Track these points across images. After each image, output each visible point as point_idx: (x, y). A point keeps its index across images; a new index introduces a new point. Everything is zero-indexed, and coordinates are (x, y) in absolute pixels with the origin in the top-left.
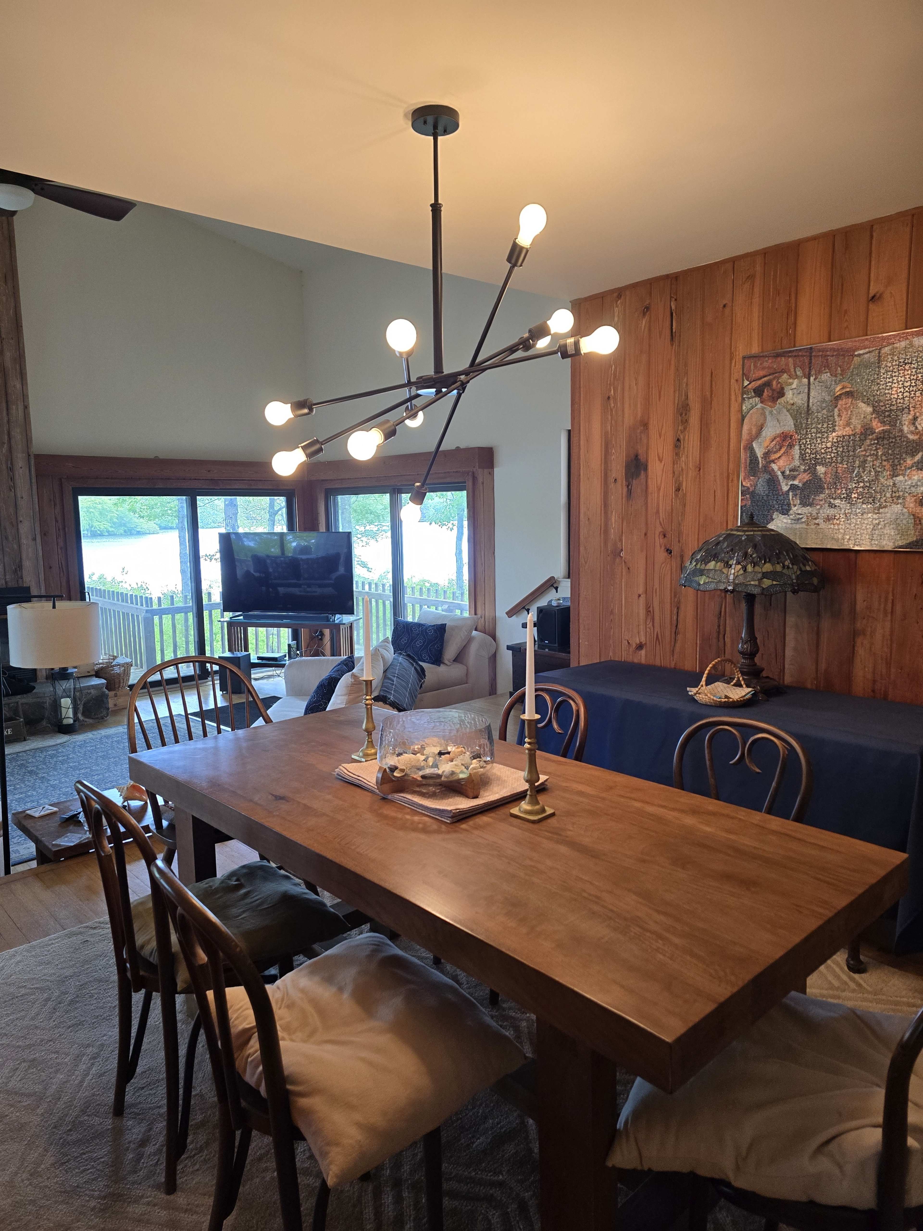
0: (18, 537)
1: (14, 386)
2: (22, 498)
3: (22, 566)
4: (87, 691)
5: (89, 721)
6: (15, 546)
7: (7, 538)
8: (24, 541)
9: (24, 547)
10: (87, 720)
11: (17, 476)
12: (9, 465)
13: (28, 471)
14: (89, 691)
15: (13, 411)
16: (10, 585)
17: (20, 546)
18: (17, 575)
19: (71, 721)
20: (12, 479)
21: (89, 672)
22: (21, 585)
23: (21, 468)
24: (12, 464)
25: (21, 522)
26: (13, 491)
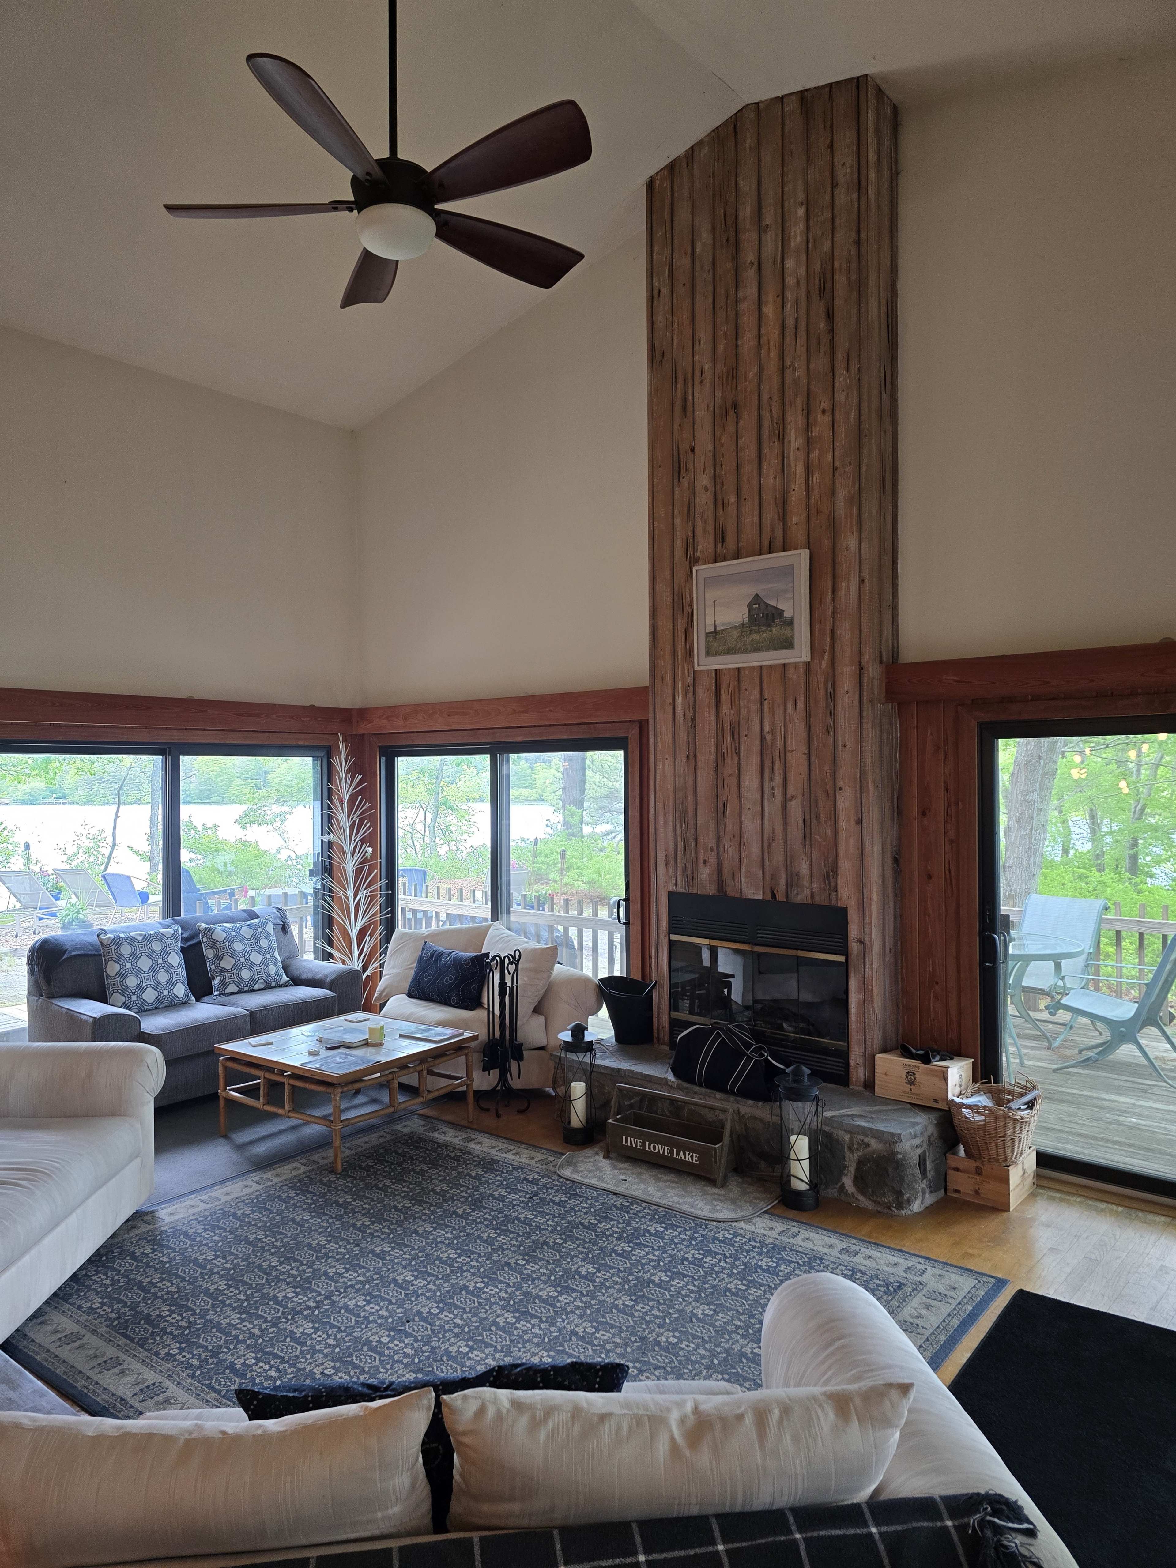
0: (834, 816)
1: (847, 549)
2: (845, 746)
3: (837, 868)
4: (862, 1138)
5: (864, 1202)
6: (829, 832)
7: (818, 817)
8: (843, 824)
9: (843, 835)
10: (861, 1197)
11: (839, 708)
12: (830, 689)
13: (857, 697)
14: (866, 1140)
15: (842, 593)
16: (818, 900)
17: (836, 833)
18: (829, 884)
19: (803, 1187)
20: (832, 714)
21: (936, 1101)
22: (833, 903)
23: (847, 692)
24: (833, 685)
25: (840, 789)
26: (832, 733)
